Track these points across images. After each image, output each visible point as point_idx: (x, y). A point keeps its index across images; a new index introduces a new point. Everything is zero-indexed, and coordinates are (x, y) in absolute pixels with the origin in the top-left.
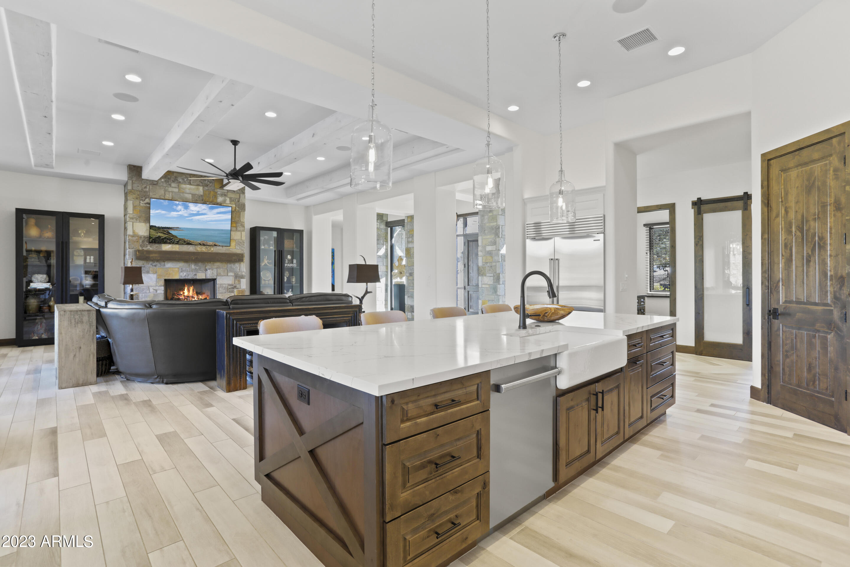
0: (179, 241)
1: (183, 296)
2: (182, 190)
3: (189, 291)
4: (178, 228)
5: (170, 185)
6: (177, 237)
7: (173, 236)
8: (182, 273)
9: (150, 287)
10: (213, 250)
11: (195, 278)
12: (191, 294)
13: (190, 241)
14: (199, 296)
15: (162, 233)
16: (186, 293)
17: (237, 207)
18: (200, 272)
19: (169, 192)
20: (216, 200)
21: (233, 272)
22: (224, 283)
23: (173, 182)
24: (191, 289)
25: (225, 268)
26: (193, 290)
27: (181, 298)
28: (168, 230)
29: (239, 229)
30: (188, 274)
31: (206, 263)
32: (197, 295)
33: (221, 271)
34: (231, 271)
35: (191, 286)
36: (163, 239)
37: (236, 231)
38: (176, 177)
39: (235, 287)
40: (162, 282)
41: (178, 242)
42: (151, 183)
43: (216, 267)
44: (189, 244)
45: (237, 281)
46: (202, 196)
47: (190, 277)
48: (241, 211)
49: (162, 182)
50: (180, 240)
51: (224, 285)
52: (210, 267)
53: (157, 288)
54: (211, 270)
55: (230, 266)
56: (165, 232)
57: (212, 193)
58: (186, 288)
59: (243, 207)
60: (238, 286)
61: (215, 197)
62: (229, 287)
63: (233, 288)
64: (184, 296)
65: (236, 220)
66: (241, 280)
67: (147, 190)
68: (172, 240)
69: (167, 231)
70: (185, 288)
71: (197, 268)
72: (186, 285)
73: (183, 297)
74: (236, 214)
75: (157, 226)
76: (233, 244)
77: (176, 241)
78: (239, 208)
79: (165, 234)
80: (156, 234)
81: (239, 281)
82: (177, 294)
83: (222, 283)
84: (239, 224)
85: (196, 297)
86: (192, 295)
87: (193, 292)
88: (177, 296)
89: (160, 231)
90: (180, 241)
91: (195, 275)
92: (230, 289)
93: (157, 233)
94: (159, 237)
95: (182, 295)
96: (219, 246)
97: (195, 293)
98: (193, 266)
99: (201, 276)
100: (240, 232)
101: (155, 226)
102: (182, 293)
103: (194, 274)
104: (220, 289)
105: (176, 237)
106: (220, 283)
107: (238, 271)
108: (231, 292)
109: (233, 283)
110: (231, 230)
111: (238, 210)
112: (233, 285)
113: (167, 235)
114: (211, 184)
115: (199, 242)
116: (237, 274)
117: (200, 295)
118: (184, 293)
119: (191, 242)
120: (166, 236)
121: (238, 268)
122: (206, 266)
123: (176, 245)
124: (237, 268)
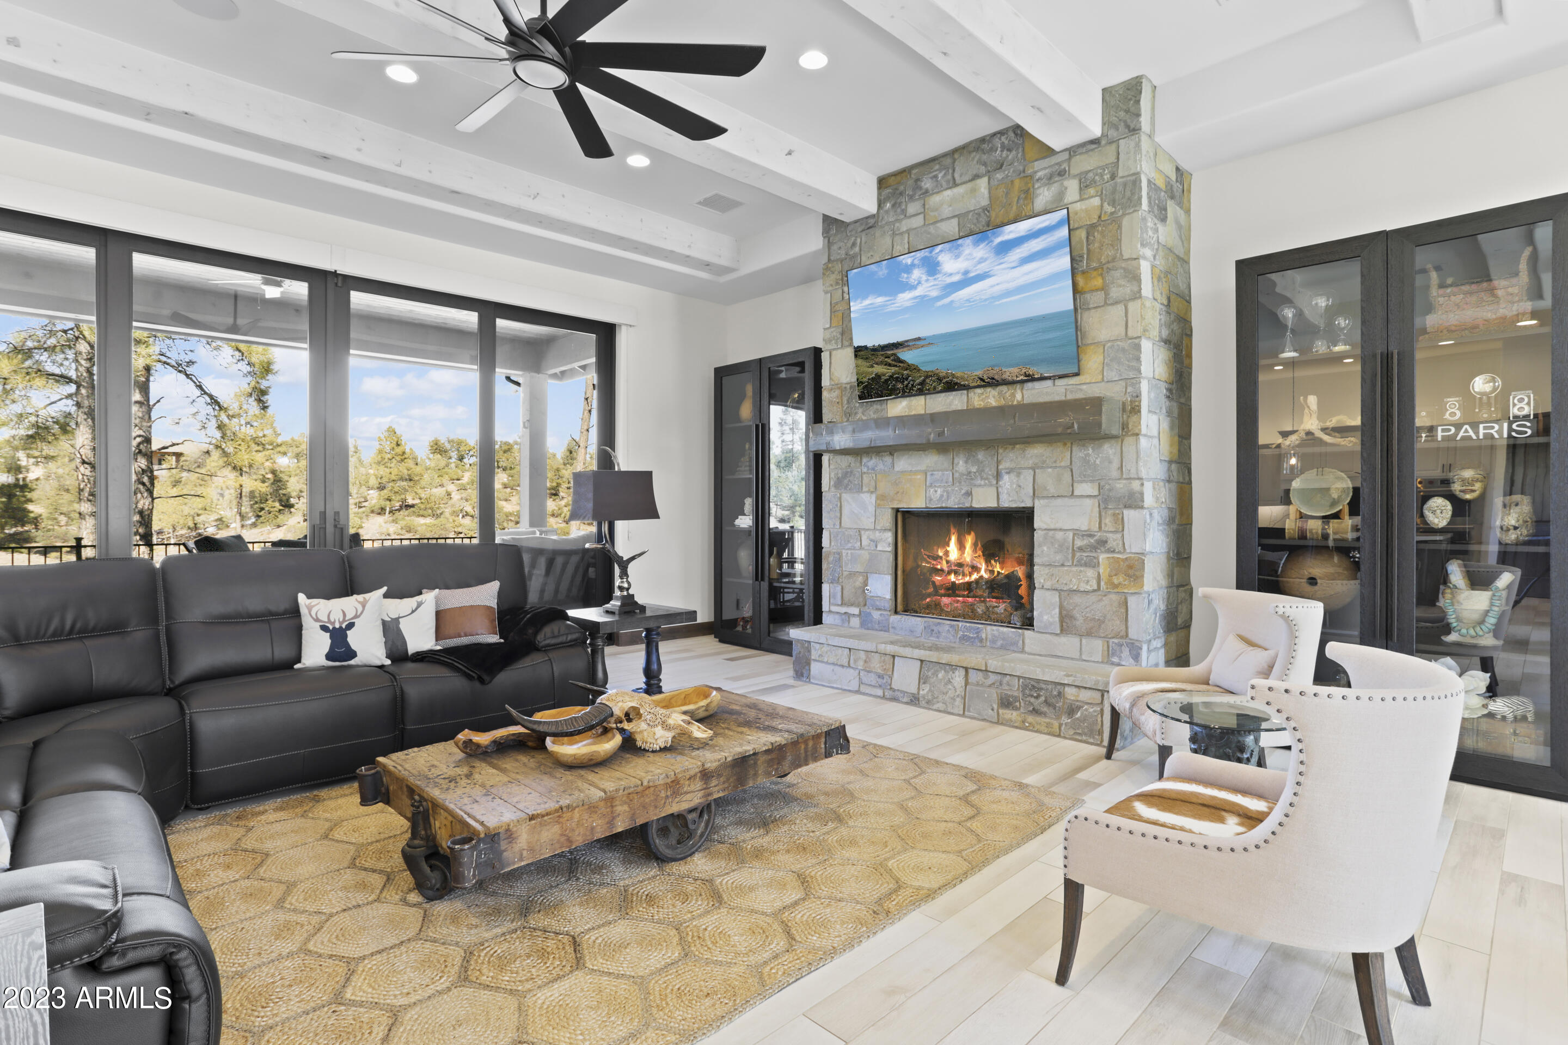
0: (924, 380)
1: (944, 562)
2: (932, 214)
3: (961, 547)
4: (919, 339)
5: (904, 212)
6: (919, 370)
7: (909, 367)
8: (932, 490)
9: (863, 532)
10: (1020, 395)
11: (967, 505)
12: (968, 556)
13: (953, 375)
14: (992, 565)
15: (881, 363)
16: (953, 552)
17: (1106, 204)
18: (982, 483)
19: (902, 234)
20: (1030, 206)
21: (1092, 481)
22: (1058, 526)
23: (911, 198)
24: (969, 540)
25: (1063, 464)
26: (975, 545)
27: (939, 567)
28: (895, 351)
29: (1115, 293)
30: (948, 492)
31: (1001, 451)
32: (988, 562)
33: (1047, 478)
34: (1085, 479)
35: (969, 534)
36: (886, 381)
37: (1106, 304)
38: (917, 180)
39: (1103, 542)
40: (887, 519)
41: (923, 383)
42: (863, 227)
43: (1030, 463)
44: (951, 386)
45: (1108, 521)
46: (985, 209)
47: (954, 502)
48: (1124, 215)
49: (887, 212)
50: (927, 377)
51: (1059, 535)
52: (1012, 465)
53: (877, 534)
54: (1013, 476)
55: (1081, 455)
56: (889, 360)
57: (1017, 183)
58: (954, 539)
59: (1133, 194)
60: (1113, 540)
61: (1026, 198)
62: (1079, 543)
63: (1094, 548)
64: (948, 562)
65: (1103, 260)
66: (1126, 512)
67: (857, 249)
68: (907, 379)
69: (893, 354)
70: (950, 539)
71: (974, 469)
72: (953, 530)
73: (944, 566)
74: (1102, 233)
75: (870, 345)
76: (1092, 362)
77: (918, 381)
78: (1113, 203)
79: (890, 365)
80: (870, 370)
81: (1120, 521)
82: (929, 556)
83: (1052, 527)
84: (1117, 274)
85: (983, 567)
86: (972, 560)
87: (975, 551)
88: (928, 563)
89: (877, 360)
90: (928, 381)
91: (969, 494)
92: (1081, 549)
93: (872, 366)
94: (878, 376)
95: (941, 558)
96: (1043, 378)
97: (980, 553)
98: (961, 465)
99: (984, 499)
100: (1121, 308)
101: (866, 348)
102: (941, 553)
103: (963, 492)
104: (1045, 548)
105: (917, 369)
106: (1045, 527)
107: (1115, 474)
108: (1086, 565)
109: (1095, 527)
110: (1076, 309)
111: (1112, 213)
112: (1091, 536)
113: (896, 366)
114: (1014, 152)
115: (979, 373)
116: (1110, 490)
117: (995, 561)
118: (947, 553)
119: (957, 378)
120: (893, 369)
121: (1116, 464)
122: (998, 462)
123: (917, 398)
124: (1110, 462)
